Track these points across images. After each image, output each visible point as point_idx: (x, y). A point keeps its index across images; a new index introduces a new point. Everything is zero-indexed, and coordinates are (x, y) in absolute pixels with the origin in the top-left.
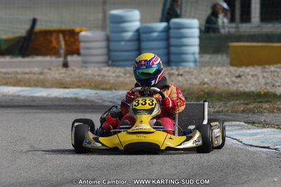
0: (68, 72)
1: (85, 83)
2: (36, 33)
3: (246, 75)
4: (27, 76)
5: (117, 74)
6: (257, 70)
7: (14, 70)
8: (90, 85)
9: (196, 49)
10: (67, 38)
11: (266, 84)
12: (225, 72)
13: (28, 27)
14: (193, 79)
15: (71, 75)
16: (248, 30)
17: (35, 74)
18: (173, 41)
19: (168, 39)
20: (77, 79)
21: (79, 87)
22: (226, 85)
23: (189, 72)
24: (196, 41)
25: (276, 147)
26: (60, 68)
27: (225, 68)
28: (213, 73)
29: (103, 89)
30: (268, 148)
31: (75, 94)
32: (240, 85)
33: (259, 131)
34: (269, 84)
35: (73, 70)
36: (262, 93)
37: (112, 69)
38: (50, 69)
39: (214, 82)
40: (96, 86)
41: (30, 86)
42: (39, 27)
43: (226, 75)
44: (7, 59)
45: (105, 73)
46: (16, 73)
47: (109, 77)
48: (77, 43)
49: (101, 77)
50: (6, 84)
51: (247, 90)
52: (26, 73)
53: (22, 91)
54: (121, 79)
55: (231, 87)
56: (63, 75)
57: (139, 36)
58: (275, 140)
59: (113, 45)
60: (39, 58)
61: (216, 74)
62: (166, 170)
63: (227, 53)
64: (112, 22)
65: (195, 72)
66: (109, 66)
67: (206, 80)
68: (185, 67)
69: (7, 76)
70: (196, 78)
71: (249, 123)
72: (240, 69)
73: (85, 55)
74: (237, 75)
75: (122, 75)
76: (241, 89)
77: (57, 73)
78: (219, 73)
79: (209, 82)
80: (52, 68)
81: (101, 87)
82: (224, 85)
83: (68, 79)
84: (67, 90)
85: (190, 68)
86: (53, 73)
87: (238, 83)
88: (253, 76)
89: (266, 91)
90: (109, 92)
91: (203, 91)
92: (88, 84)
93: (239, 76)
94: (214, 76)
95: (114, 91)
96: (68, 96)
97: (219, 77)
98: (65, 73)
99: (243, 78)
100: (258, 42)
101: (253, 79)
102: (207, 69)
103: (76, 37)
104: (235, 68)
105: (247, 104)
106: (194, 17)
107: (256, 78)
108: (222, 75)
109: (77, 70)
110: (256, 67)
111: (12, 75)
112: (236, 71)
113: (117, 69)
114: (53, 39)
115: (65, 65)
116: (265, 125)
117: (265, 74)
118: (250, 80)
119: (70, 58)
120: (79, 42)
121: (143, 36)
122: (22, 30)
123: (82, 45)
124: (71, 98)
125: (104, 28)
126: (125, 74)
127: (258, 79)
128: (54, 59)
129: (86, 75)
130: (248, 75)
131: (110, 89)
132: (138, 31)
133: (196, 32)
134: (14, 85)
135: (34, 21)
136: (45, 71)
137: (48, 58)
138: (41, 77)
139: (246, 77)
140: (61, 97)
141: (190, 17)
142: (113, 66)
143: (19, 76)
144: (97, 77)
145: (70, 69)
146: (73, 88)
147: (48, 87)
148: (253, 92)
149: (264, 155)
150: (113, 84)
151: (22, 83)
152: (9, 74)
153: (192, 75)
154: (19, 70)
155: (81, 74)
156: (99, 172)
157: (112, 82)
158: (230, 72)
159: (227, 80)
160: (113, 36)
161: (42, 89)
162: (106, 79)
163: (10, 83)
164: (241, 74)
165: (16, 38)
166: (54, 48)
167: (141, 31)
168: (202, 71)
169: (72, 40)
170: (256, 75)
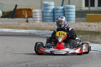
0: (28, 24)
1: (33, 28)
2: (17, 10)
3: (92, 25)
4: (13, 25)
5: (46, 25)
6: (96, 24)
7: (8, 23)
8: (36, 28)
9: (74, 16)
10: (28, 12)
11: (99, 28)
12: (84, 24)
13: (14, 7)
14: (73, 27)
15: (29, 25)
16: (93, 9)
17: (16, 24)
18: (66, 13)
19: (64, 12)
20: (31, 26)
21: (31, 29)
22: (84, 29)
23: (71, 24)
24: (74, 13)
25: (100, 51)
26: (25, 22)
27: (84, 23)
28: (80, 24)
29: (40, 30)
30: (97, 51)
31: (30, 32)
32: (89, 29)
33: (94, 45)
34: (100, 28)
35: (30, 23)
36: (97, 32)
37: (44, 23)
38: (21, 23)
39: (80, 28)
40: (37, 29)
41: (14, 29)
42: (18, 8)
43: (84, 25)
44: (6, 19)
45: (41, 24)
46: (10, 24)
47: (42, 26)
48: (32, 14)
49: (40, 26)
50: (5, 28)
51: (92, 31)
52: (13, 24)
53: (11, 30)
54: (47, 26)
55: (86, 29)
56: (26, 25)
57: (54, 11)
58: (100, 48)
59: (44, 14)
60: (18, 19)
61: (81, 25)
62: (60, 58)
63: (86, 18)
64: (44, 6)
65: (73, 24)
66: (43, 22)
67: (77, 27)
68: (70, 22)
69: (6, 25)
70: (74, 26)
71: (91, 42)
72: (90, 23)
73: (34, 18)
74: (88, 25)
75: (47, 25)
76: (90, 30)
77: (24, 24)
78: (82, 24)
79: (78, 28)
80: (22, 22)
81: (39, 29)
82: (83, 29)
83: (28, 26)
84: (27, 30)
85: (72, 23)
86: (22, 24)
87: (89, 28)
88: (94, 26)
89: (98, 31)
90: (42, 31)
91: (76, 31)
92: (35, 28)
93: (89, 26)
94: (80, 26)
95: (44, 31)
96: (28, 32)
97: (82, 26)
98: (27, 24)
99: (90, 26)
100: (96, 13)
101: (94, 27)
102: (78, 23)
103: (31, 11)
104: (88, 23)
105: (91, 36)
106: (74, 5)
107: (95, 26)
108: (83, 25)
109: (31, 23)
110: (96, 22)
111: (8, 25)
112: (88, 24)
113: (46, 23)
114: (23, 12)
115: (27, 21)
116: (97, 43)
117: (98, 25)
118: (93, 27)
119: (29, 19)
120: (32, 13)
121: (55, 11)
122: (12, 9)
123: (33, 14)
124: (28, 33)
125: (41, 8)
126: (48, 25)
127: (96, 27)
128: (23, 19)
129: (34, 25)
130: (93, 25)
131: (43, 30)
132: (53, 9)
133: (74, 10)
134: (8, 28)
135: (16, 6)
136: (20, 23)
137: (21, 19)
138: (18, 26)
139: (92, 26)
140: (25, 32)
141: (72, 5)
142: (44, 22)
143: (10, 25)
144: (38, 26)
145: (29, 23)
146: (29, 29)
147: (20, 29)
148: (94, 31)
149: (95, 53)
150: (44, 28)
151: (11, 28)
152: (7, 24)
153: (72, 25)
154: (10, 23)
155: (32, 25)
156: (35, 59)
157: (43, 27)
158: (86, 24)
159: (85, 27)
160: (44, 11)
161: (18, 30)
162: (41, 26)
163: (7, 27)
164: (90, 25)
165: (10, 11)
166: (23, 15)
167: (54, 9)
168: (76, 24)
169: (30, 12)
170: (95, 25)
